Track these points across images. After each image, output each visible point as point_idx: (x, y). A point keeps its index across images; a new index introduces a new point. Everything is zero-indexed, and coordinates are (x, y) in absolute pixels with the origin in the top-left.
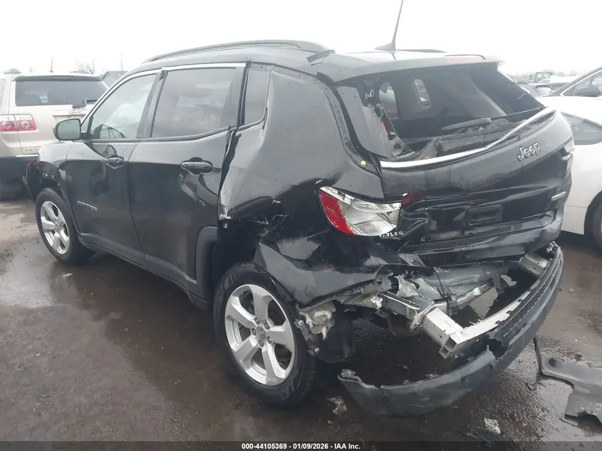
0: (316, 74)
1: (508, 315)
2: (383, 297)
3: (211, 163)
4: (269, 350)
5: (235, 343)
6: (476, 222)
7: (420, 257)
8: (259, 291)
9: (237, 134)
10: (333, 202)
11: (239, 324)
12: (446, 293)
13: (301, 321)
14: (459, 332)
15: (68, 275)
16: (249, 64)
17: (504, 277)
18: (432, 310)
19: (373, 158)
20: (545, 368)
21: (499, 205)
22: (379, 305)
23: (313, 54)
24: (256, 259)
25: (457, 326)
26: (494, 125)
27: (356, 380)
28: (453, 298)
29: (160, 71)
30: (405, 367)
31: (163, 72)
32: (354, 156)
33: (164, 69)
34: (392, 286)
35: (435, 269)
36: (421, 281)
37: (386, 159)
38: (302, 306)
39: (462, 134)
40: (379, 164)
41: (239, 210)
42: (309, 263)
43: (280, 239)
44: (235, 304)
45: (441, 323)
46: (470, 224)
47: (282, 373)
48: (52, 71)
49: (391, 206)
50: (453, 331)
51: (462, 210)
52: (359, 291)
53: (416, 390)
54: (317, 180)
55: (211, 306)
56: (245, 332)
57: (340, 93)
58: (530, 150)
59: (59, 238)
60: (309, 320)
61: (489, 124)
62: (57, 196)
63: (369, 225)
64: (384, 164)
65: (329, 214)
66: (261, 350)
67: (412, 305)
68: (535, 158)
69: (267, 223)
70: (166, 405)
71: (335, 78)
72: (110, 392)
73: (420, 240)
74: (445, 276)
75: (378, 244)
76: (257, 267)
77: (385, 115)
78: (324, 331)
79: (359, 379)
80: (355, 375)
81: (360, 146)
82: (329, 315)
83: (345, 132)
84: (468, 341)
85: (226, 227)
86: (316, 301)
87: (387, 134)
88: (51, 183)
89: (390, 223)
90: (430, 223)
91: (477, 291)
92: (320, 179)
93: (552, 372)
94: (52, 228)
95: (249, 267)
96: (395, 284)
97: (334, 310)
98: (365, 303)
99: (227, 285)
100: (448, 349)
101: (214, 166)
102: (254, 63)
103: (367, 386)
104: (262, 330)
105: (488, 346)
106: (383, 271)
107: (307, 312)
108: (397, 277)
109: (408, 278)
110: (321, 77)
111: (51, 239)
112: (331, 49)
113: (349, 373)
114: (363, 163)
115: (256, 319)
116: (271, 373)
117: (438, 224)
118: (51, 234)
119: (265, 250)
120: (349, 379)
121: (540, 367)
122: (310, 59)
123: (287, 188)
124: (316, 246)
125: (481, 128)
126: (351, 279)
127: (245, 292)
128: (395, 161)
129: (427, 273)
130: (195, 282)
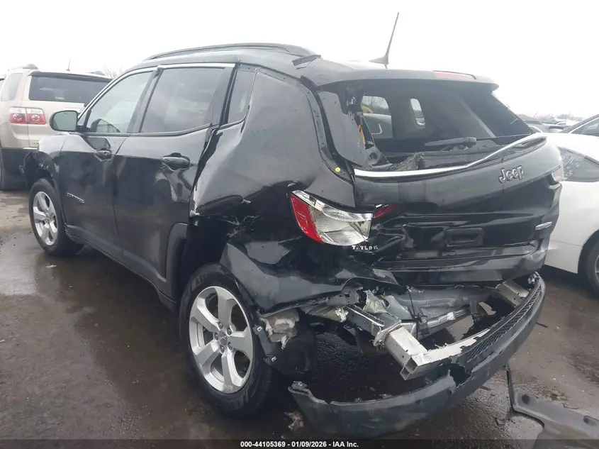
0: (299, 77)
1: (475, 341)
2: (349, 311)
3: (188, 159)
4: (229, 356)
5: (197, 346)
6: (454, 244)
7: (394, 274)
8: (224, 294)
9: (219, 132)
10: (303, 206)
11: (204, 328)
12: (416, 314)
13: (260, 327)
14: (422, 355)
15: (52, 266)
16: (238, 64)
17: (483, 304)
18: (397, 328)
19: (348, 165)
20: (517, 404)
21: (481, 229)
22: (343, 318)
23: (299, 58)
24: (222, 261)
25: (422, 348)
26: (479, 146)
27: (307, 393)
28: (424, 320)
29: (156, 69)
30: (372, 389)
31: (159, 69)
32: (329, 162)
33: (160, 66)
34: (359, 300)
35: (408, 287)
36: (391, 299)
37: (360, 167)
38: (263, 312)
39: (447, 152)
40: (353, 173)
41: (209, 207)
42: (277, 269)
43: (249, 241)
44: (201, 306)
45: (406, 343)
46: (448, 246)
47: (238, 381)
48: (68, 70)
49: (363, 216)
50: (416, 352)
51: (441, 230)
52: (323, 301)
53: (368, 409)
54: (289, 182)
55: (178, 306)
56: (208, 336)
57: (321, 98)
58: (513, 173)
59: (48, 229)
60: (268, 327)
61: (475, 143)
62: (51, 187)
63: (341, 234)
64: (358, 172)
65: (299, 219)
66: (221, 355)
67: (377, 321)
68: (517, 182)
69: (238, 224)
70: (119, 403)
71: (318, 82)
72: (65, 385)
73: (395, 257)
74: (418, 297)
75: (351, 256)
76: (223, 268)
77: (364, 124)
78: (284, 340)
79: (310, 392)
80: (306, 388)
81: (337, 152)
82: (292, 324)
83: (322, 137)
84: (430, 363)
85: (196, 224)
86: (277, 308)
87: (364, 143)
88: (45, 174)
89: (362, 234)
90: (406, 240)
91: (451, 316)
92: (292, 182)
93: (524, 409)
94: (43, 219)
95: (216, 268)
96: (363, 298)
97: (298, 320)
98: (329, 315)
99: (194, 285)
100: (408, 370)
101: (191, 162)
102: (243, 64)
103: (317, 401)
104: (225, 335)
105: (449, 371)
106: (352, 284)
107: (267, 318)
108: (366, 292)
109: (378, 294)
110: (305, 81)
111: (40, 229)
112: (318, 54)
113: (300, 385)
114: (338, 170)
115: (219, 323)
116: (228, 380)
117: (414, 243)
118: (42, 224)
119: (233, 252)
120: (299, 391)
121: (512, 402)
122: (296, 62)
123: (258, 188)
124: (285, 252)
125: (467, 148)
126: (317, 289)
127: (212, 295)
128: (370, 171)
129: (399, 291)
130: (164, 280)
